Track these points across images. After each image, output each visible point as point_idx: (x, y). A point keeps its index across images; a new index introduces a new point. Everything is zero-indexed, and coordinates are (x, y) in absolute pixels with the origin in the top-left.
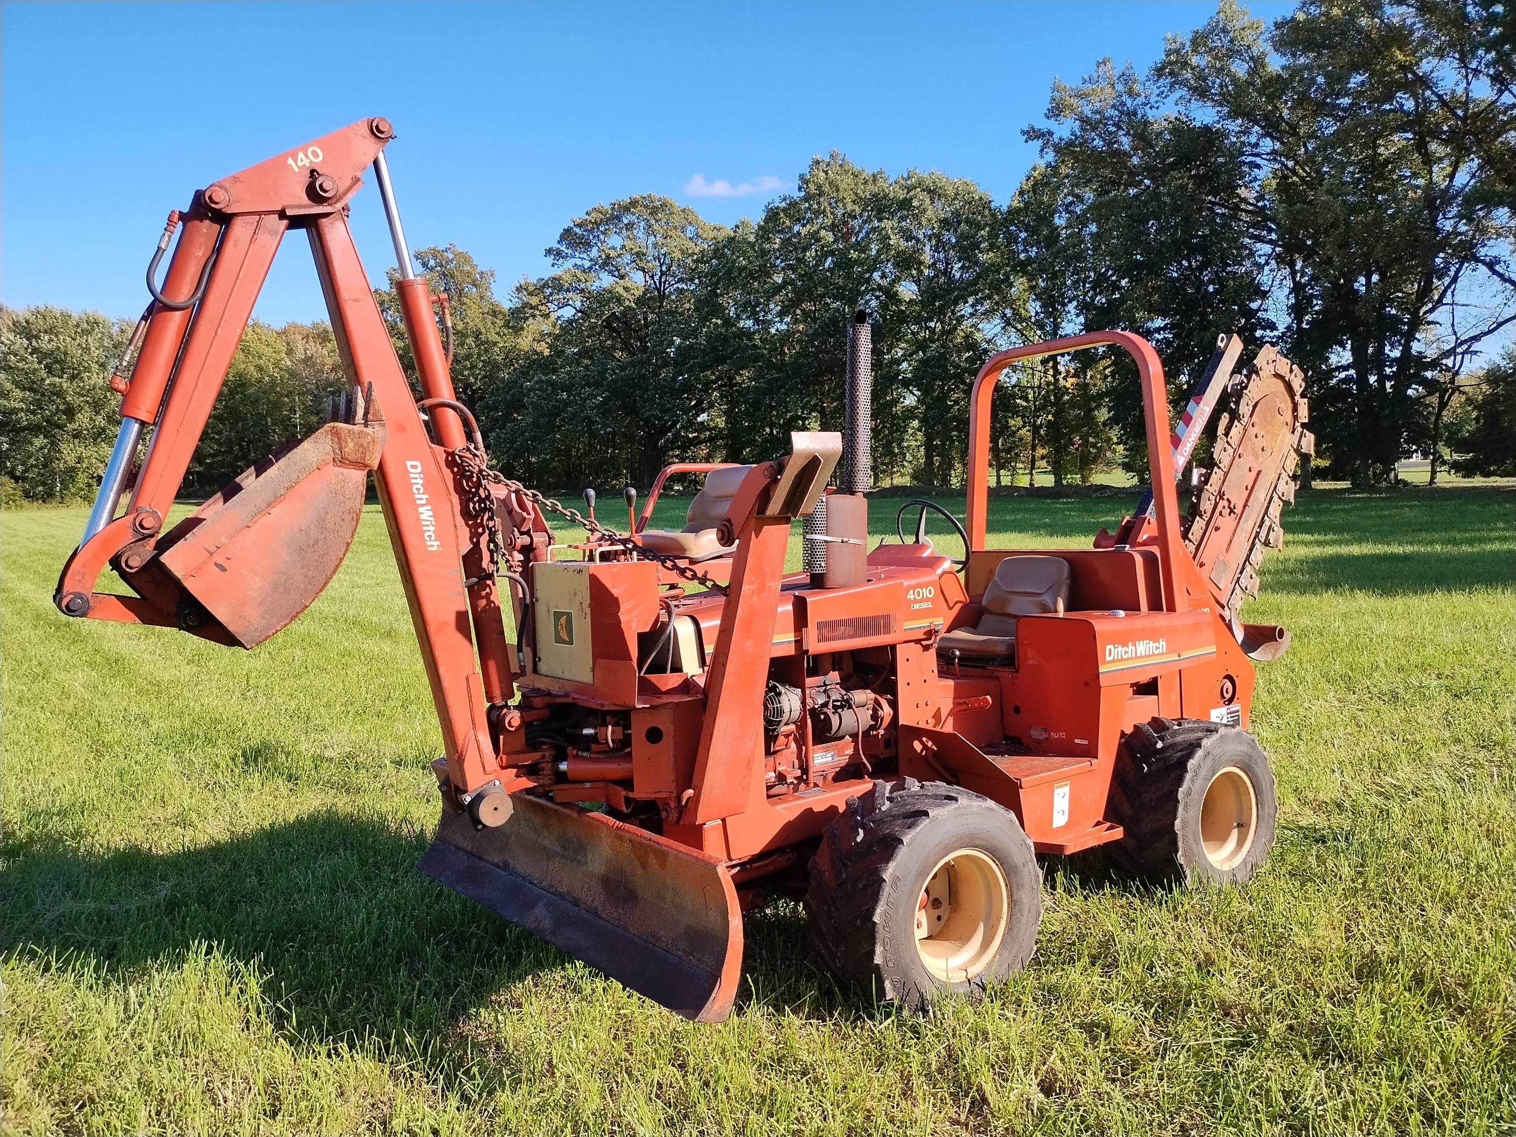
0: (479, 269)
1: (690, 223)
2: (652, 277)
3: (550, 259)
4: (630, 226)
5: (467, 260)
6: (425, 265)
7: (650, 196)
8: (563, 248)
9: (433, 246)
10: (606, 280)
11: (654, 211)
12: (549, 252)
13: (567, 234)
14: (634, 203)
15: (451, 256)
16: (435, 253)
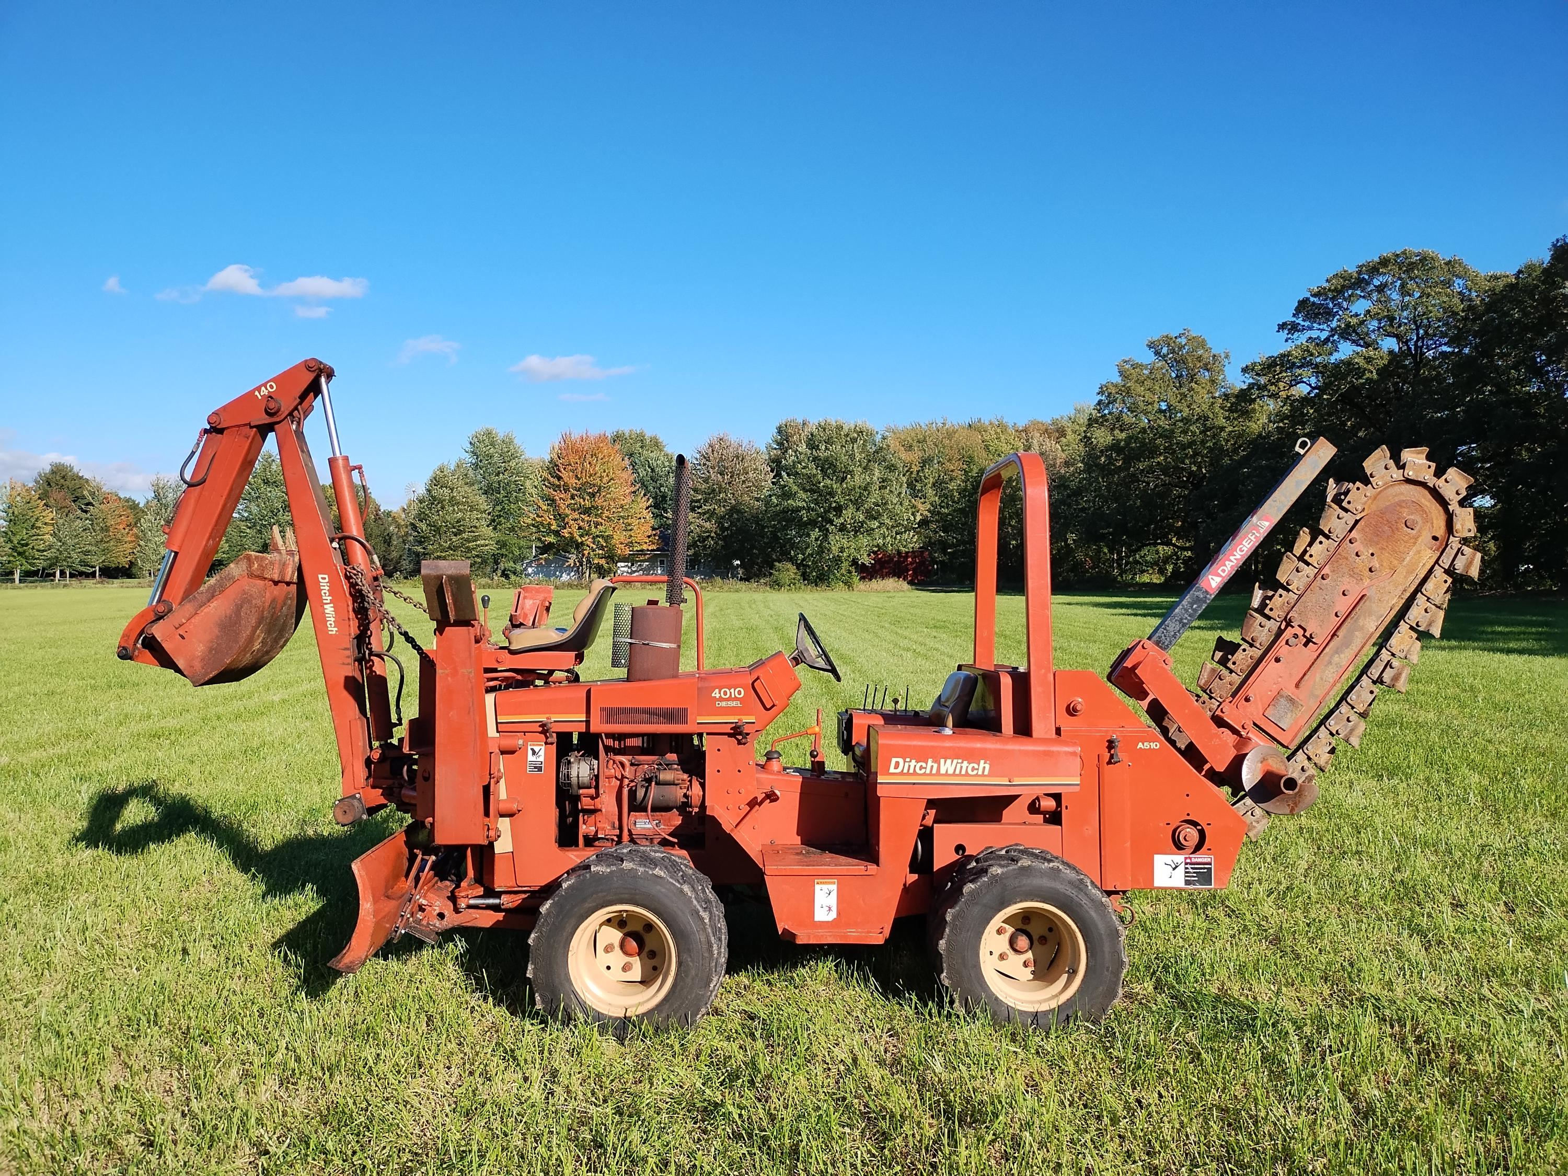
0: (1214, 352)
1: (1458, 277)
2: (1406, 343)
3: (1284, 334)
4: (1381, 289)
5: (1202, 344)
6: (1157, 353)
7: (1404, 253)
8: (1300, 321)
9: (1165, 334)
10: (1346, 350)
11: (1411, 267)
12: (1282, 327)
13: (1303, 305)
14: (1384, 262)
15: (1183, 341)
16: (1167, 340)
